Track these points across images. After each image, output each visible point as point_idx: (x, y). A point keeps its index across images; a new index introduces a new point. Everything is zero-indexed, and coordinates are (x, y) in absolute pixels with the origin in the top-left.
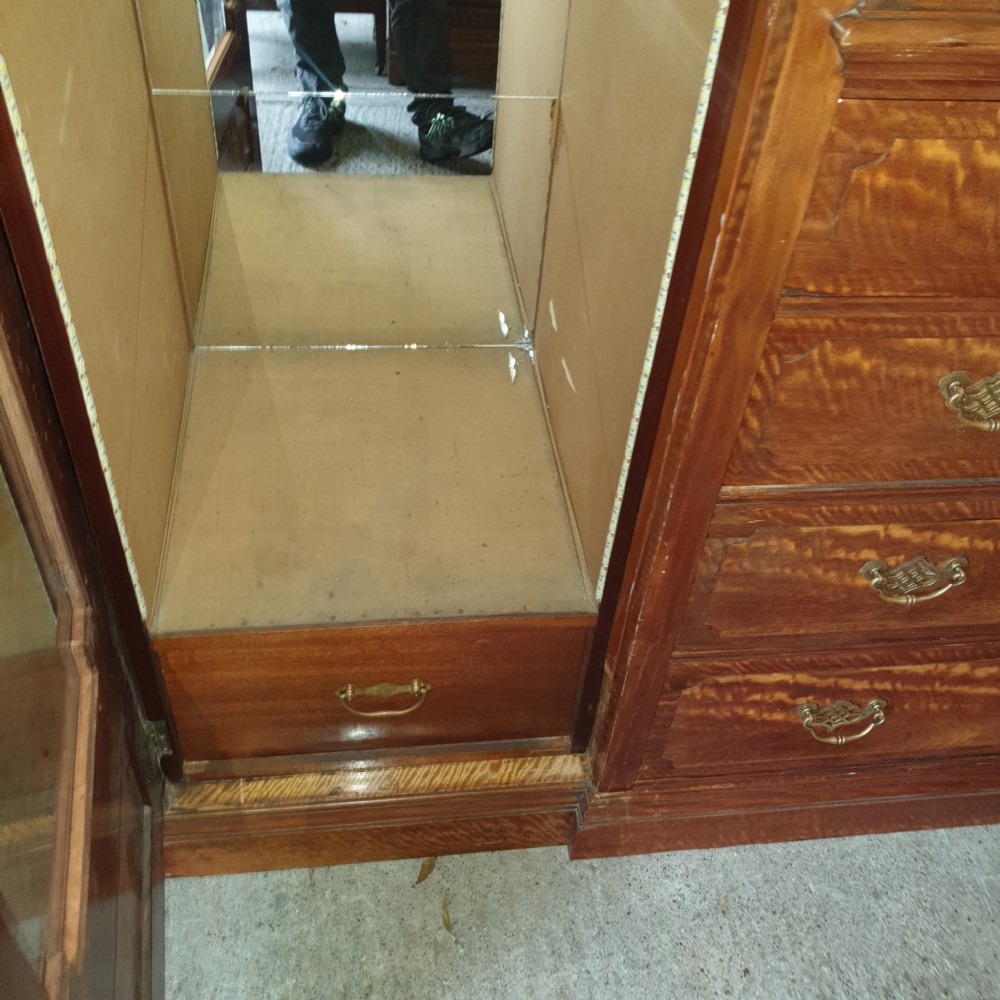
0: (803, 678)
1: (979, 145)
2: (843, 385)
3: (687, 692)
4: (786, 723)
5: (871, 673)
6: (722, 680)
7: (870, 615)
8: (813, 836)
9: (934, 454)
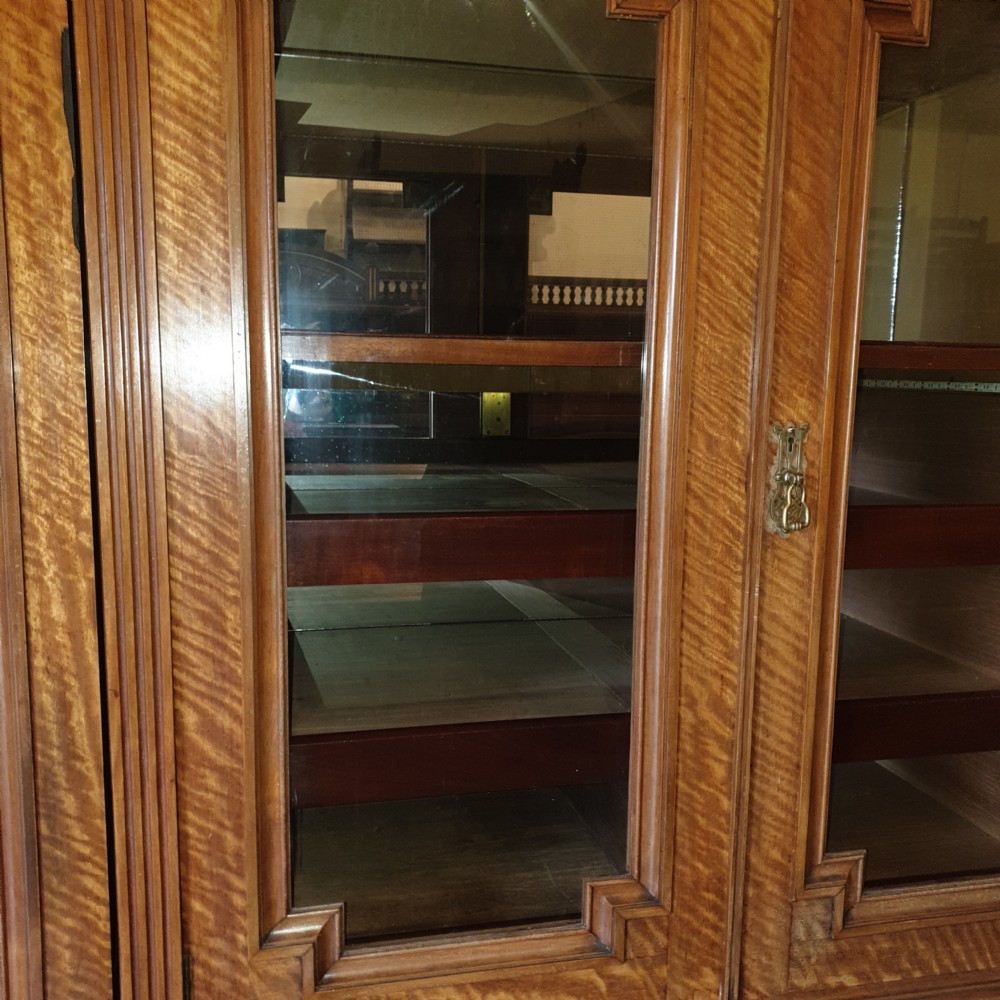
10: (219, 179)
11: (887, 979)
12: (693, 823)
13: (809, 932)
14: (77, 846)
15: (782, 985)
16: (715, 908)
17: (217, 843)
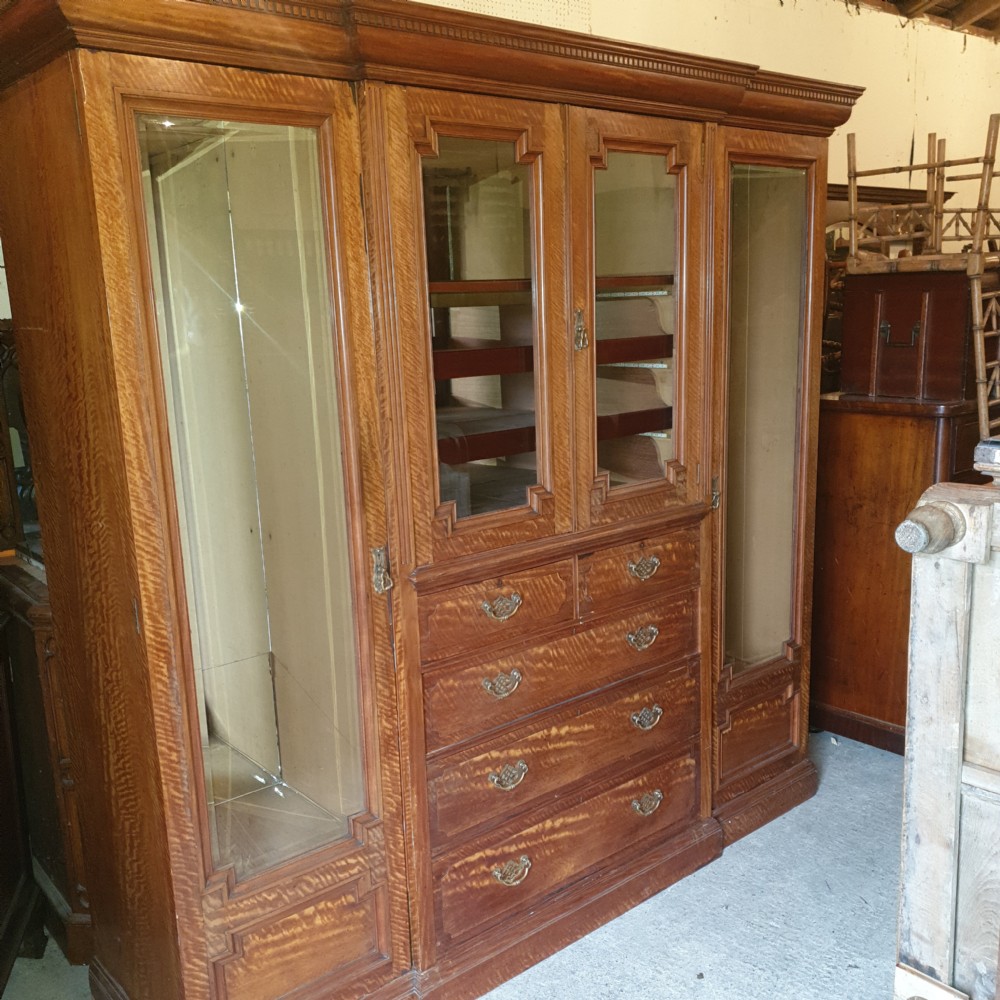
0: (489, 852)
1: (460, 600)
2: (452, 695)
3: (443, 879)
4: (491, 885)
5: (514, 839)
6: (456, 865)
7: (501, 803)
8: (532, 963)
9: (493, 714)
10: (411, 227)
11: (620, 519)
12: (559, 461)
13: (596, 502)
14: (375, 482)
15: (589, 523)
16: (568, 494)
17: (419, 476)
